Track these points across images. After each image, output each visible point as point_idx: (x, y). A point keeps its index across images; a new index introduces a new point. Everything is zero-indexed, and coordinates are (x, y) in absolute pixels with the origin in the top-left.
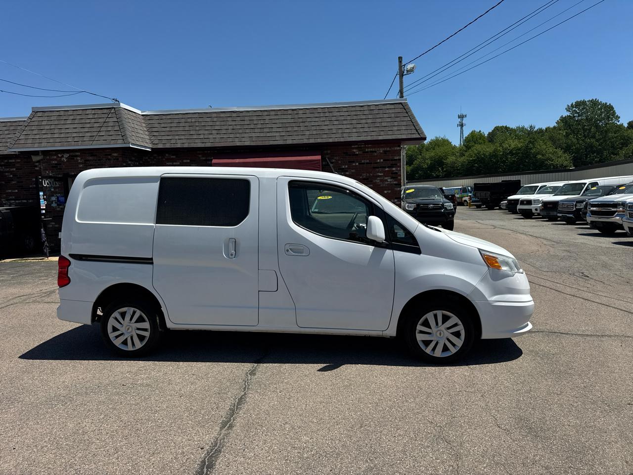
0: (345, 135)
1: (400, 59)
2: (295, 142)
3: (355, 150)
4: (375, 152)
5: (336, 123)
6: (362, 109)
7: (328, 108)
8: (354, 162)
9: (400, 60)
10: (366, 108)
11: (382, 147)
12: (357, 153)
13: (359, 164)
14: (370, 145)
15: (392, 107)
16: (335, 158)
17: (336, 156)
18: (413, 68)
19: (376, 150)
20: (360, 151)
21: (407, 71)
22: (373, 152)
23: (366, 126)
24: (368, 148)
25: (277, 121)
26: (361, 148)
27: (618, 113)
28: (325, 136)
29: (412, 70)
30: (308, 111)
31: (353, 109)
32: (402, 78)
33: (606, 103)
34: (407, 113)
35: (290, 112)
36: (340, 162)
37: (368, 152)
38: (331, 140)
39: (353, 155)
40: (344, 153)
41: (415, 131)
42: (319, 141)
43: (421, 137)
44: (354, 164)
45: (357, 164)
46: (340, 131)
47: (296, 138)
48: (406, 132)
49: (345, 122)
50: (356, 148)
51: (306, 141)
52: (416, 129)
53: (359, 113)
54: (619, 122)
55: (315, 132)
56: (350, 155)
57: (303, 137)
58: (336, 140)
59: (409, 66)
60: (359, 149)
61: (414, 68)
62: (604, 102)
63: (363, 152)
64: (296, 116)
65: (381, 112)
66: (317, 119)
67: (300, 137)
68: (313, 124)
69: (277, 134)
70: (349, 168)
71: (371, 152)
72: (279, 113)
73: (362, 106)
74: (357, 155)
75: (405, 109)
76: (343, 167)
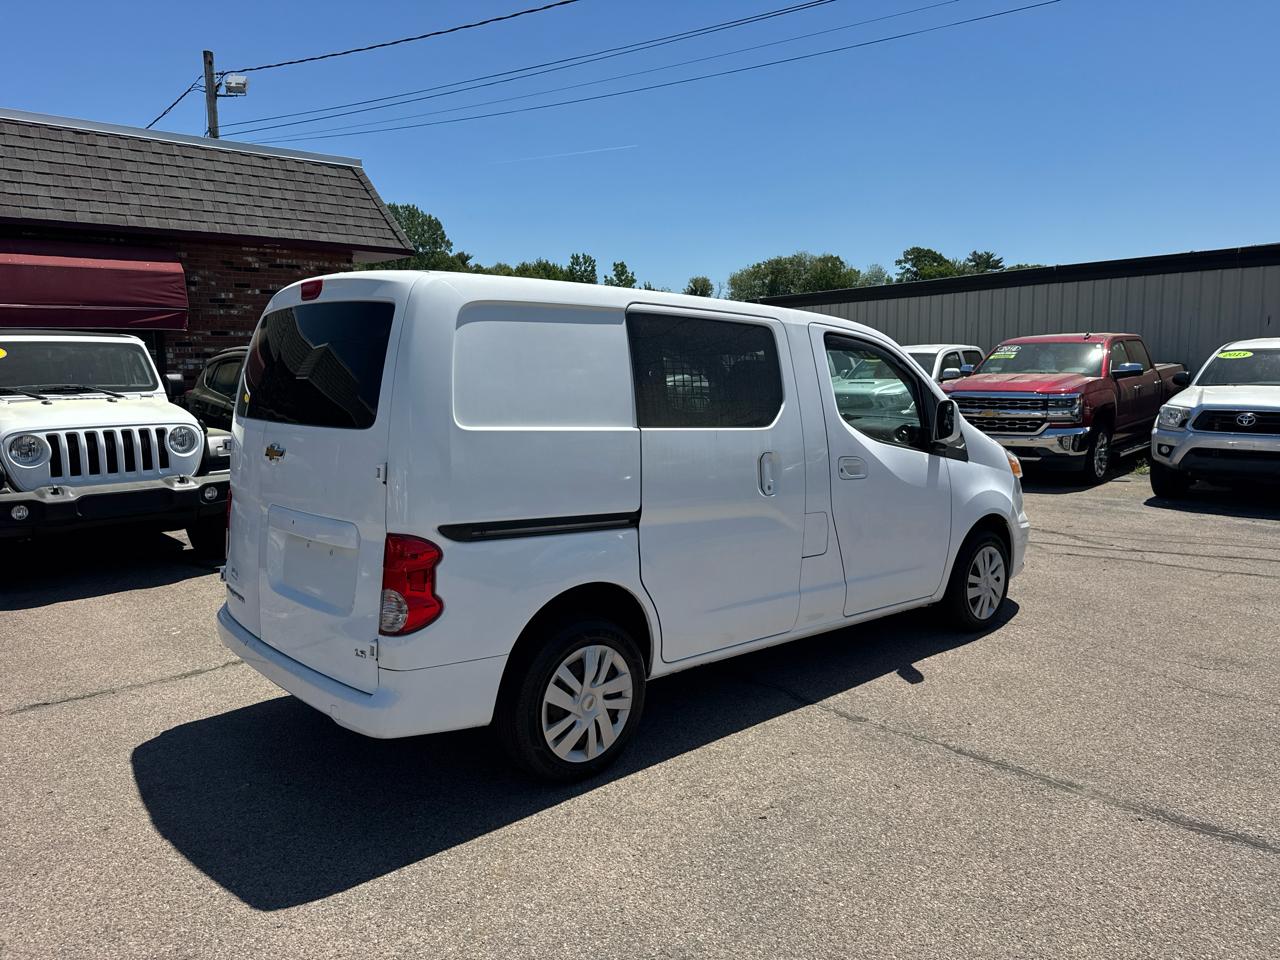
0: (238, 220)
1: (208, 57)
2: (100, 220)
3: (250, 259)
4: (298, 267)
5: (207, 186)
6: (266, 164)
7: (179, 145)
8: (248, 286)
9: (209, 59)
10: (276, 164)
11: (312, 259)
12: (257, 266)
13: (262, 292)
14: (285, 251)
15: (333, 172)
16: (201, 272)
17: (203, 268)
18: (244, 85)
19: (300, 262)
20: (261, 261)
21: (229, 89)
22: (292, 267)
23: (284, 205)
24: (281, 256)
25: (33, 155)
26: (265, 254)
27: (448, 236)
28: (186, 215)
29: (240, 90)
30: (123, 144)
31: (245, 160)
32: (215, 102)
33: (430, 217)
34: (367, 191)
35: (69, 137)
36: (213, 283)
37: (281, 266)
38: (204, 228)
39: (246, 269)
40: (223, 262)
41: (390, 234)
42: (173, 225)
43: (406, 250)
44: (249, 292)
45: (257, 292)
46: (223, 208)
47: (103, 208)
48: (372, 233)
49: (231, 189)
50: (252, 254)
51: (134, 222)
52: (392, 230)
53: (260, 172)
54: (451, 251)
55: (154, 202)
56: (239, 269)
57: (124, 210)
58: (218, 229)
59: (234, 80)
60: (262, 256)
61: (247, 86)
62: (427, 213)
63: (270, 266)
64: (90, 151)
65: (312, 179)
66: (153, 169)
67: (116, 209)
68: (145, 179)
69: (42, 192)
70: (236, 300)
71: (289, 266)
72: (33, 132)
73: (265, 158)
74: (255, 270)
75: (362, 183)
76: (223, 296)
